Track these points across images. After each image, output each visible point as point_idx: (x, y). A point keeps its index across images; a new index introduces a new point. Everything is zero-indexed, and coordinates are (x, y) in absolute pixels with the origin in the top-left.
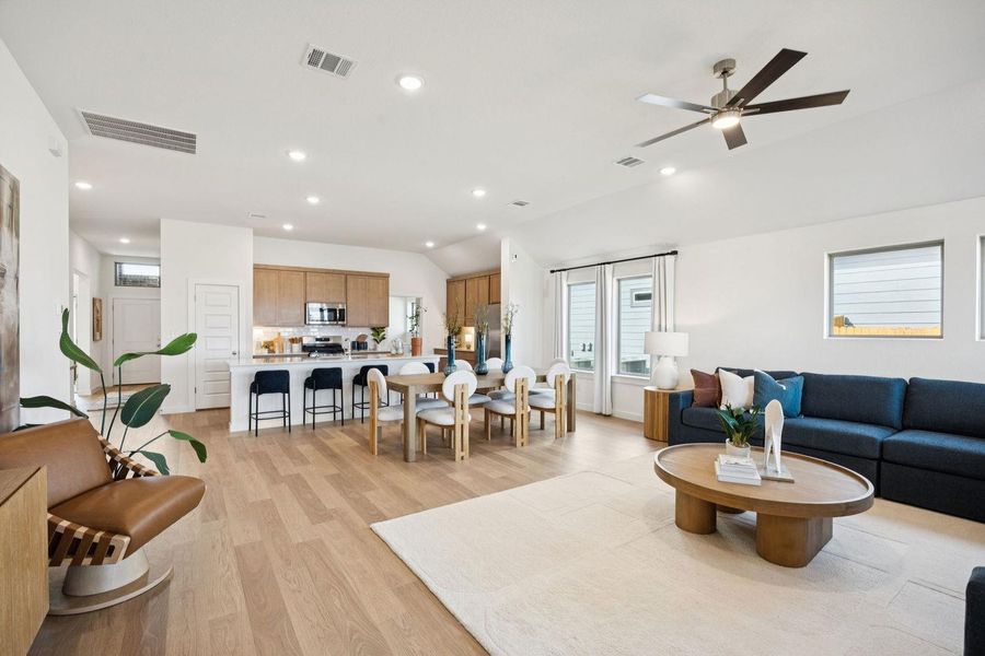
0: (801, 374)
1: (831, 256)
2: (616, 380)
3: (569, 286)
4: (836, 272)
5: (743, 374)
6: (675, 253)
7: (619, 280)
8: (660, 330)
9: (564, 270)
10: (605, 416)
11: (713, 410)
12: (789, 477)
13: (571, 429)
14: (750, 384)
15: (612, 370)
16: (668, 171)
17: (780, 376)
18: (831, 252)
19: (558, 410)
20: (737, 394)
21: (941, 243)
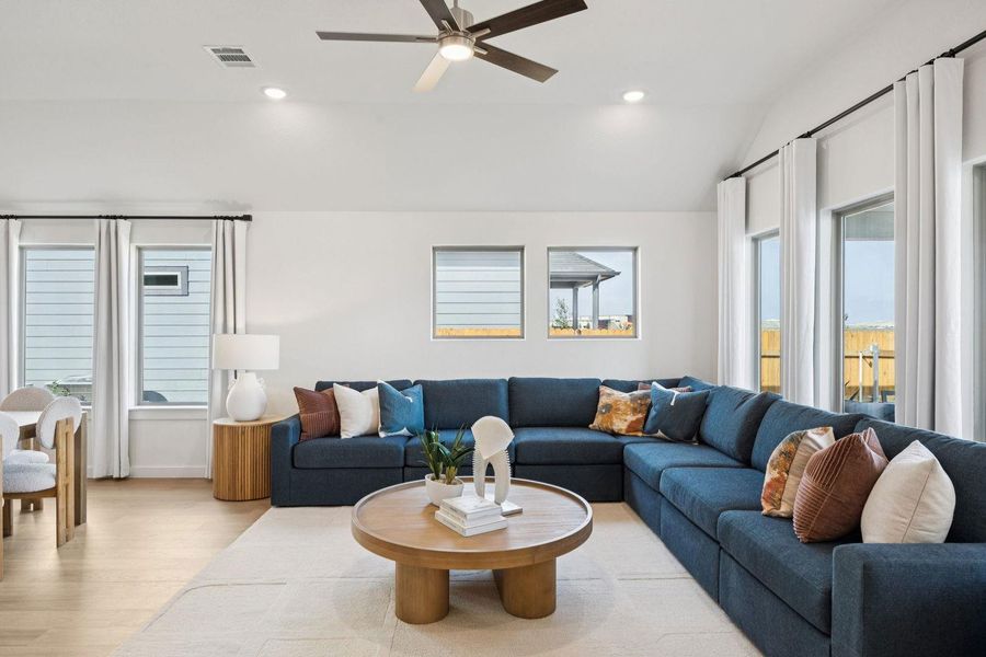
0: (416, 383)
1: (434, 249)
2: (138, 416)
3: (21, 249)
4: (438, 268)
5: (361, 387)
6: (247, 218)
7: (140, 249)
8: (225, 331)
9: (16, 217)
10: (119, 479)
11: (334, 441)
12: (516, 508)
13: (79, 519)
14: (372, 400)
15: (130, 401)
16: (276, 94)
17: (402, 385)
18: (436, 245)
19: (61, 490)
20: (359, 415)
21: (522, 249)
